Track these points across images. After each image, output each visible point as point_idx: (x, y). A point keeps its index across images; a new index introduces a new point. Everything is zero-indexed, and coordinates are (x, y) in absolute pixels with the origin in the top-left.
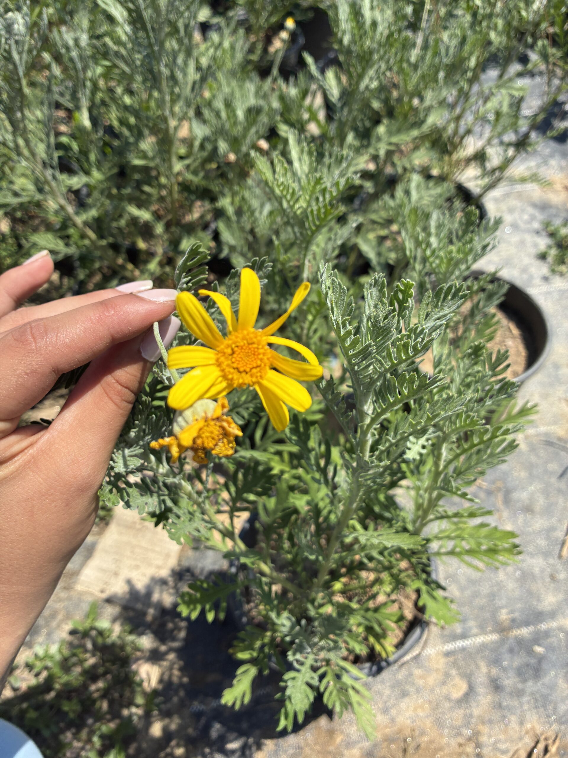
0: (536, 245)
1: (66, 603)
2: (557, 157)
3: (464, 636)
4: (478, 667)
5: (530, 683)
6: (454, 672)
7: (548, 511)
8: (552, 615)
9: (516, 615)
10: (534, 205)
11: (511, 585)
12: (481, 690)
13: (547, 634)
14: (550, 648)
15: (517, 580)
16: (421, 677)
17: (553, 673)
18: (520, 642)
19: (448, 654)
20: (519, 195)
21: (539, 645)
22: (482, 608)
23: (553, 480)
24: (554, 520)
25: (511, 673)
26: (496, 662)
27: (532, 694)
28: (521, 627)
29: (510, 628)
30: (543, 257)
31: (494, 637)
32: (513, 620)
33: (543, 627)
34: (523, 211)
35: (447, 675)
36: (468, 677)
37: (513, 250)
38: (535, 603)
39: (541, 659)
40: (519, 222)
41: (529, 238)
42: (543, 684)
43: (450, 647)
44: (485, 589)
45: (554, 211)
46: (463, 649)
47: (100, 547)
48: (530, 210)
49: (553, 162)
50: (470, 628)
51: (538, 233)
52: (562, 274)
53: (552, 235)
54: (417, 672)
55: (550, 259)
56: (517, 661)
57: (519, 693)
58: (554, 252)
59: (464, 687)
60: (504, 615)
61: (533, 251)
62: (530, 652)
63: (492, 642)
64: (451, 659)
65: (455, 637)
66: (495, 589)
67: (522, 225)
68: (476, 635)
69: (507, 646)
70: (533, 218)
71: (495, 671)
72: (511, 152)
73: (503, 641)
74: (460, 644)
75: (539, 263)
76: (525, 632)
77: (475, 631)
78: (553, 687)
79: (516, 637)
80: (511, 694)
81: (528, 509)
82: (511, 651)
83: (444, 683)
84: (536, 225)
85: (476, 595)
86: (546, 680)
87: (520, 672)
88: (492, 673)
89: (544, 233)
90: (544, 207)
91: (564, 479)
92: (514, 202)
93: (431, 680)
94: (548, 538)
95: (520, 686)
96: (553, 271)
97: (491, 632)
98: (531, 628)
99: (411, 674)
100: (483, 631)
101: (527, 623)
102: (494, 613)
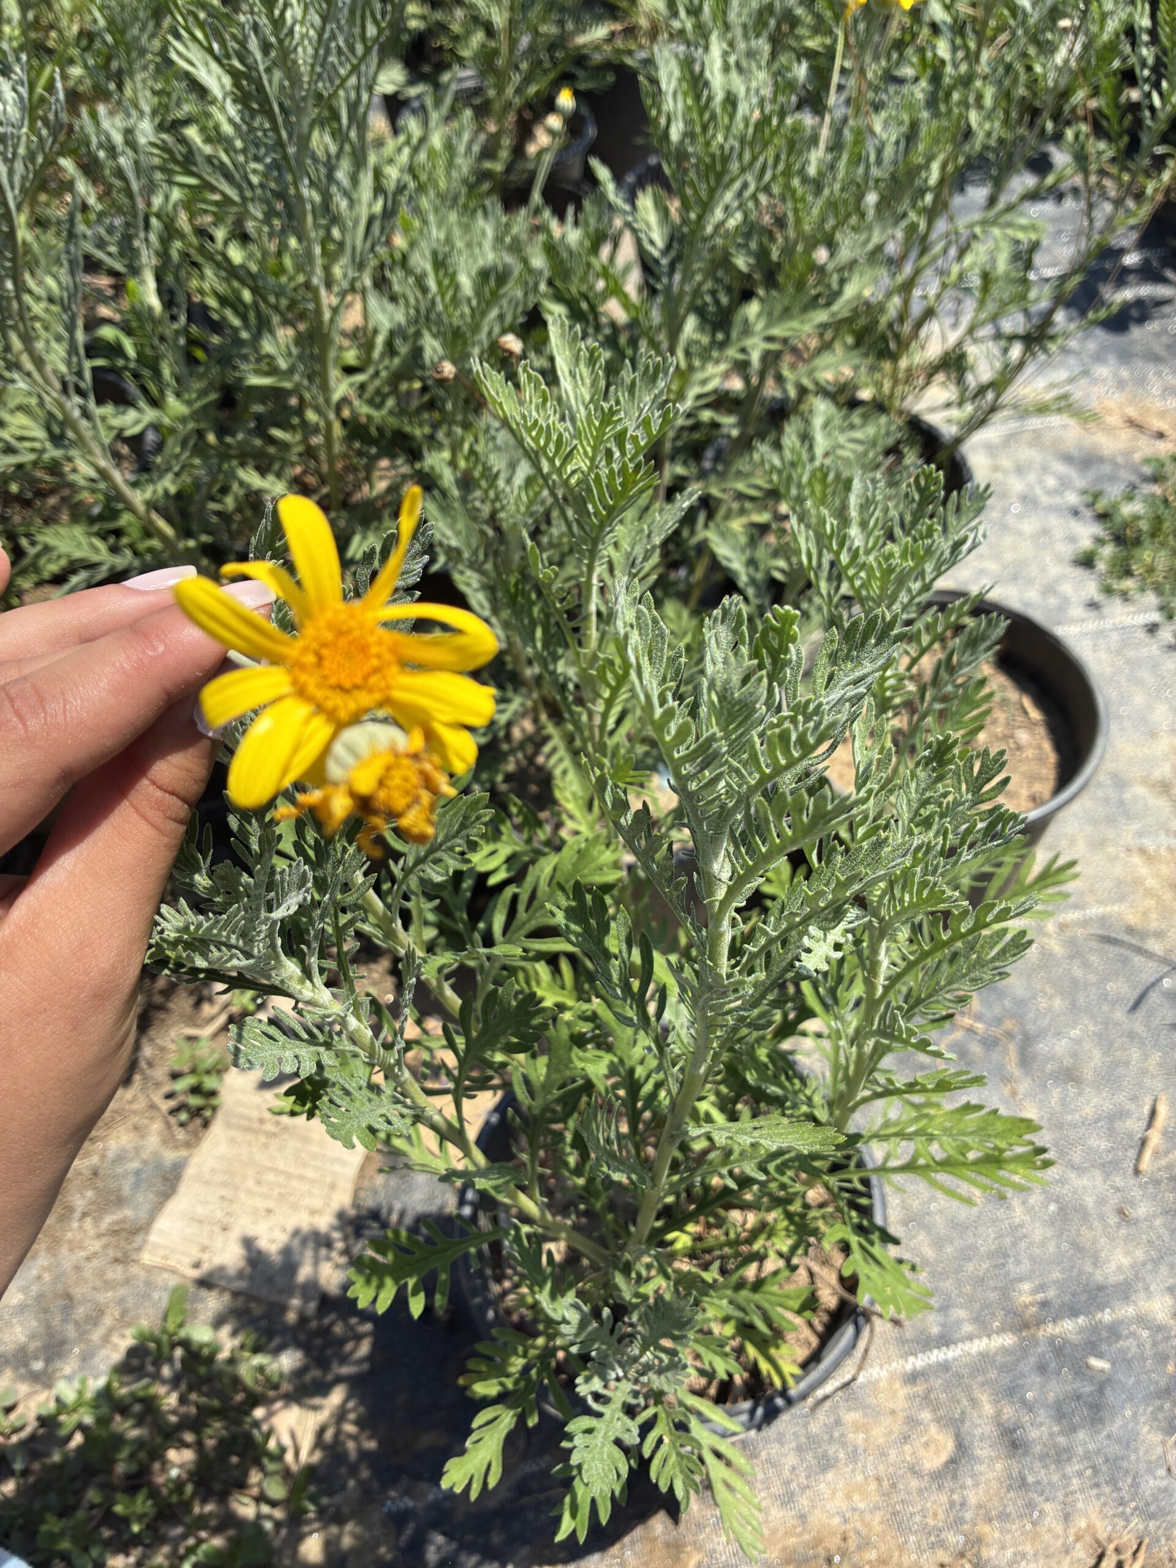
0: (1072, 539)
1: (122, 1292)
2: (1112, 359)
3: (945, 1340)
4: (974, 1402)
5: (1081, 1435)
6: (926, 1415)
7: (1109, 1078)
8: (1125, 1291)
9: (1051, 1293)
10: (1068, 459)
11: (1038, 1232)
12: (982, 1451)
13: (1114, 1331)
14: (1121, 1361)
15: (1052, 1222)
16: (857, 1428)
17: (1128, 1413)
18: (1059, 1348)
19: (913, 1378)
20: (1037, 439)
21: (1100, 1356)
22: (980, 1281)
23: (1119, 1015)
24: (1121, 1097)
25: (1043, 1415)
26: (1011, 1392)
27: (1087, 1456)
28: (1062, 1318)
29: (1040, 1322)
30: (1087, 561)
31: (1008, 1340)
32: (1044, 1304)
33: (1106, 1316)
34: (1045, 469)
35: (912, 1422)
36: (955, 1425)
37: (1026, 548)
38: (1089, 1268)
39: (1103, 1383)
40: (1038, 491)
41: (1059, 525)
42: (1109, 1437)
43: (918, 1362)
44: (986, 1240)
45: (1106, 469)
46: (944, 1367)
47: (190, 1172)
48: (1060, 468)
49: (1102, 371)
50: (958, 1323)
51: (1076, 513)
52: (1125, 596)
53: (1103, 517)
54: (851, 1417)
55: (1101, 566)
56: (1055, 1390)
57: (1060, 1456)
58: (1108, 550)
59: (948, 1445)
60: (1025, 1295)
61: (1068, 551)
62: (1081, 1370)
63: (1005, 1351)
64: (920, 1388)
65: (927, 1343)
66: (1008, 1240)
67: (1045, 500)
68: (970, 1338)
69: (1032, 1360)
70: (1064, 484)
71: (1009, 1412)
72: (1016, 351)
73: (1022, 1351)
74: (937, 1356)
75: (1080, 573)
76: (1068, 1327)
77: (967, 1328)
78: (1128, 1443)
79: (1051, 1340)
80: (1043, 1457)
81: (1069, 1075)
82: (1042, 1368)
83: (906, 1439)
84: (1072, 498)
85: (966, 1254)
86: (1115, 1426)
87: (1060, 1413)
88: (1005, 1417)
89: (1088, 514)
90: (1087, 461)
91: (1140, 1013)
92: (1026, 453)
93: (878, 1434)
94: (1111, 1133)
95: (1061, 1440)
96: (1108, 591)
97: (1002, 1330)
98: (1081, 1320)
99: (838, 1422)
100: (984, 1328)
101: (1074, 1313)
102: (1005, 1292)
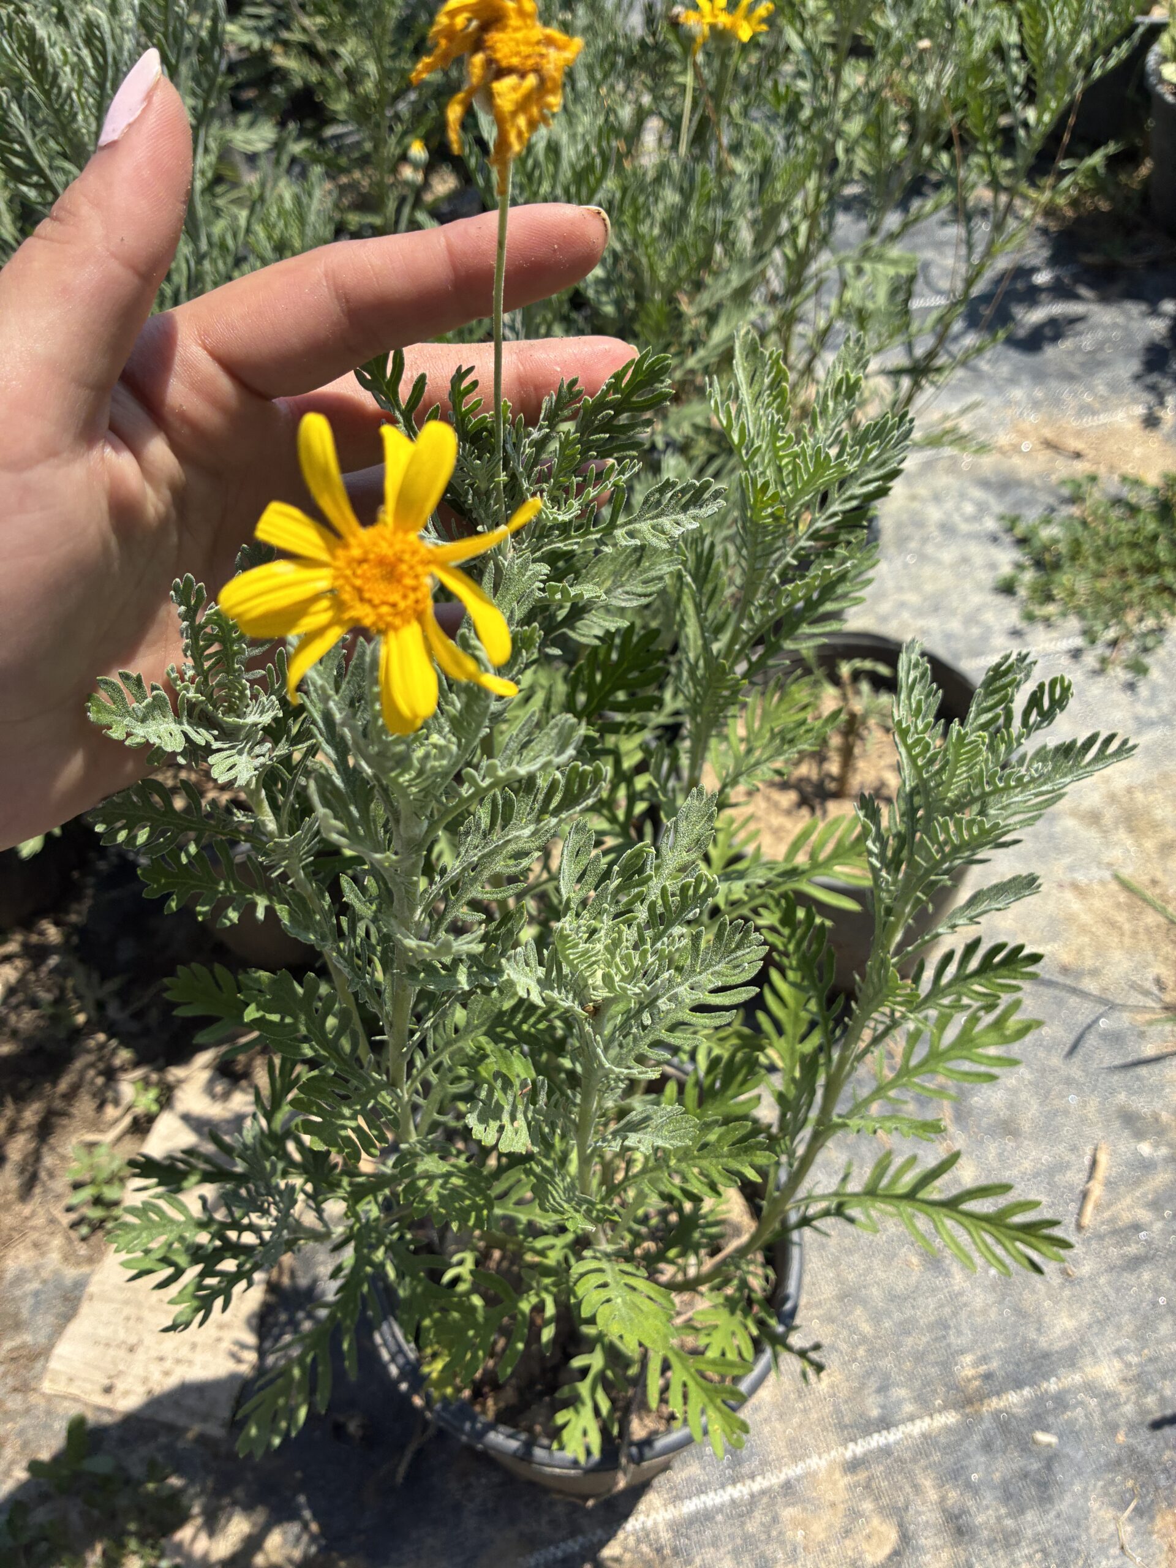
0: (993, 566)
1: (22, 1422)
2: (1025, 380)
3: (885, 1423)
4: (917, 1488)
5: (1030, 1516)
6: (867, 1506)
7: (1047, 1130)
8: (1071, 1357)
9: (994, 1364)
10: (985, 484)
11: (979, 1299)
12: (927, 1540)
13: (1061, 1401)
14: (1070, 1433)
15: (993, 1287)
16: (797, 1524)
17: (1077, 1488)
18: (1005, 1424)
19: (853, 1466)
20: (953, 467)
21: (1046, 1429)
22: (919, 1357)
23: (1056, 1061)
24: (1061, 1149)
25: (988, 1498)
26: (955, 1474)
27: (1037, 1539)
28: (1006, 1391)
29: (981, 1397)
30: (1007, 588)
31: (950, 1418)
32: (988, 1377)
33: (1052, 1386)
34: (963, 496)
35: (854, 1514)
36: (898, 1514)
37: (946, 578)
38: (1033, 1335)
39: (1051, 1459)
40: (956, 518)
41: (977, 551)
42: (1058, 1516)
43: (858, 1448)
44: (926, 1310)
45: (1025, 492)
46: (885, 1451)
47: (92, 1289)
48: (978, 493)
49: (1017, 393)
50: (899, 1403)
51: (995, 539)
52: (1047, 621)
53: (1022, 542)
54: (788, 1513)
55: (1022, 592)
56: (1003, 1467)
57: (1009, 1540)
58: (1029, 576)
59: (892, 1536)
60: (967, 1368)
61: (987, 578)
62: (1027, 1446)
63: (948, 1430)
64: (862, 1476)
65: (869, 1427)
66: (947, 1310)
67: (964, 527)
68: (912, 1419)
69: (976, 1438)
70: (982, 509)
71: (953, 1495)
73: (966, 1429)
74: (877, 1440)
75: (1001, 600)
76: (1013, 1400)
77: (908, 1408)
78: (1079, 1521)
79: (996, 1414)
80: (990, 1543)
81: (1007, 1128)
82: (987, 1446)
83: (847, 1532)
84: (990, 524)
85: (906, 1328)
86: (1064, 1505)
87: (1007, 1495)
88: (950, 1502)
89: (1007, 539)
90: (1004, 485)
91: (1077, 1059)
92: (943, 480)
93: (818, 1530)
94: (1052, 1187)
95: (1009, 1523)
96: (1030, 617)
97: (945, 1408)
98: (1027, 1392)
99: (775, 1520)
100: (926, 1408)
101: (1018, 1385)
102: (946, 1366)
